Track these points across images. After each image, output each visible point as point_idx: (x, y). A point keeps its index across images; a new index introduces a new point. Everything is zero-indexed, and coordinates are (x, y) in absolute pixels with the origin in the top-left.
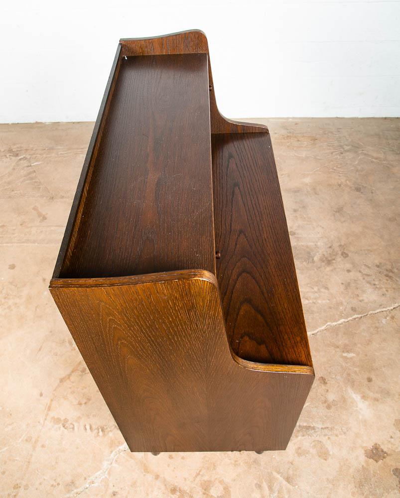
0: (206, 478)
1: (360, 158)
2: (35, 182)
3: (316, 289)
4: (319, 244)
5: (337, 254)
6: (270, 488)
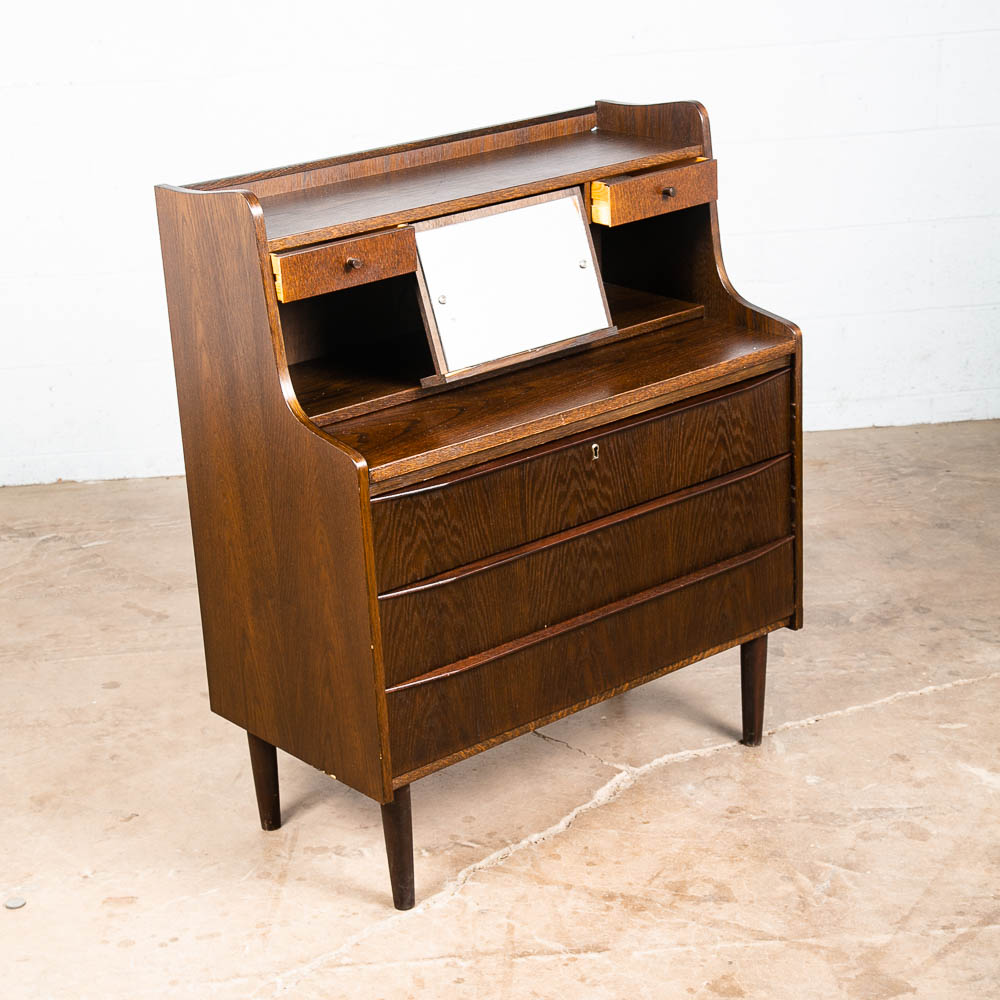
0: (675, 878)
1: (940, 482)
2: (109, 570)
3: (862, 655)
4: (858, 601)
5: (902, 610)
6: (813, 878)
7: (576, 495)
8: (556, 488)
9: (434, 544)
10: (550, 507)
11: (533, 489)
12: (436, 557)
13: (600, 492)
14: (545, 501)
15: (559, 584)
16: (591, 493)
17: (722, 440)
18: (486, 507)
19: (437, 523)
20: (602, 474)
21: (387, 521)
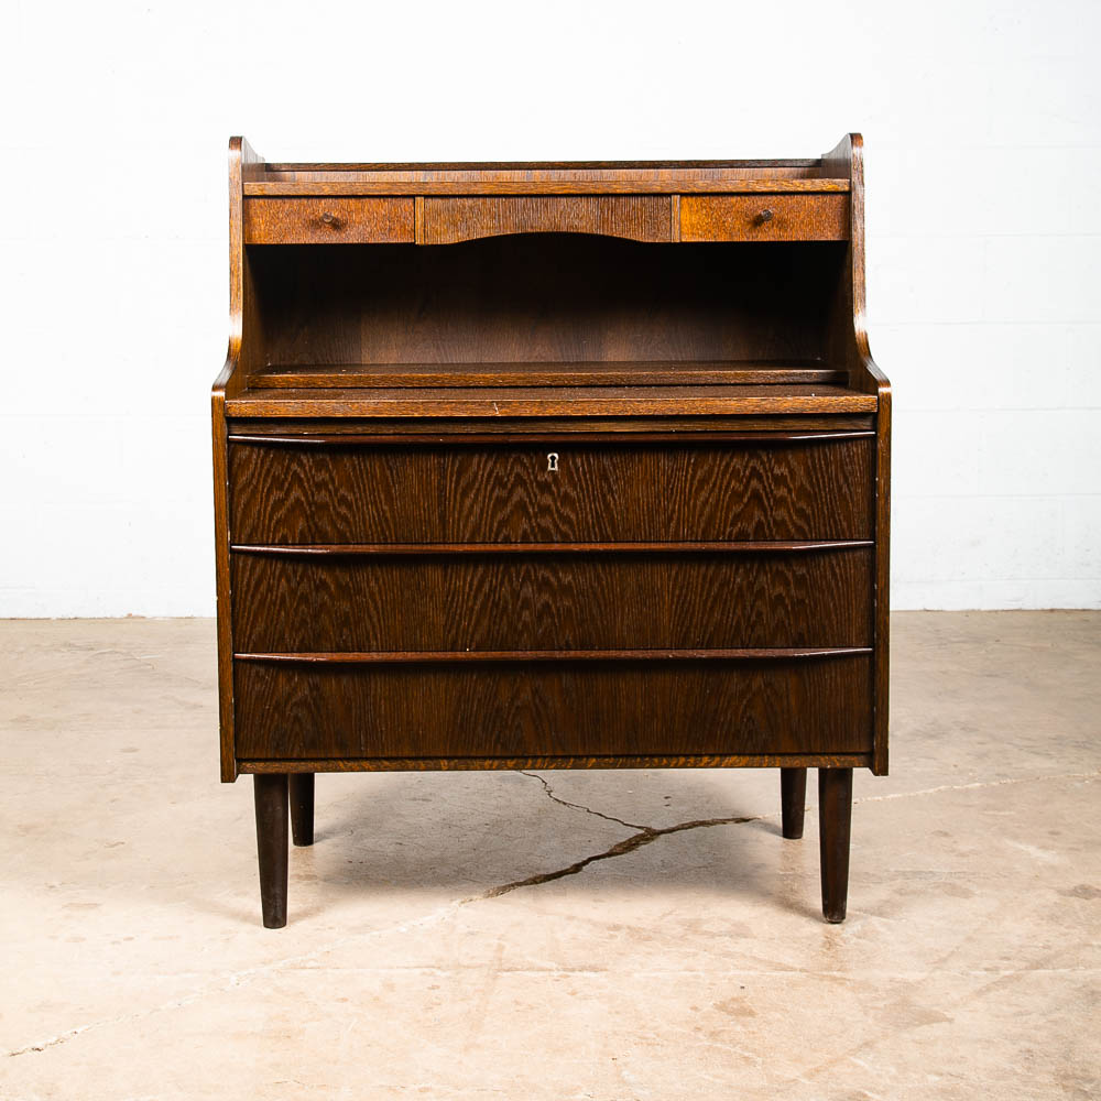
7: (521, 507)
8: (493, 490)
9: (313, 509)
10: (482, 510)
11: (457, 483)
12: (316, 524)
13: (558, 511)
14: (475, 500)
15: (490, 604)
16: (545, 510)
17: (756, 496)
18: (388, 484)
19: (320, 486)
20: (562, 490)
21: (252, 466)
